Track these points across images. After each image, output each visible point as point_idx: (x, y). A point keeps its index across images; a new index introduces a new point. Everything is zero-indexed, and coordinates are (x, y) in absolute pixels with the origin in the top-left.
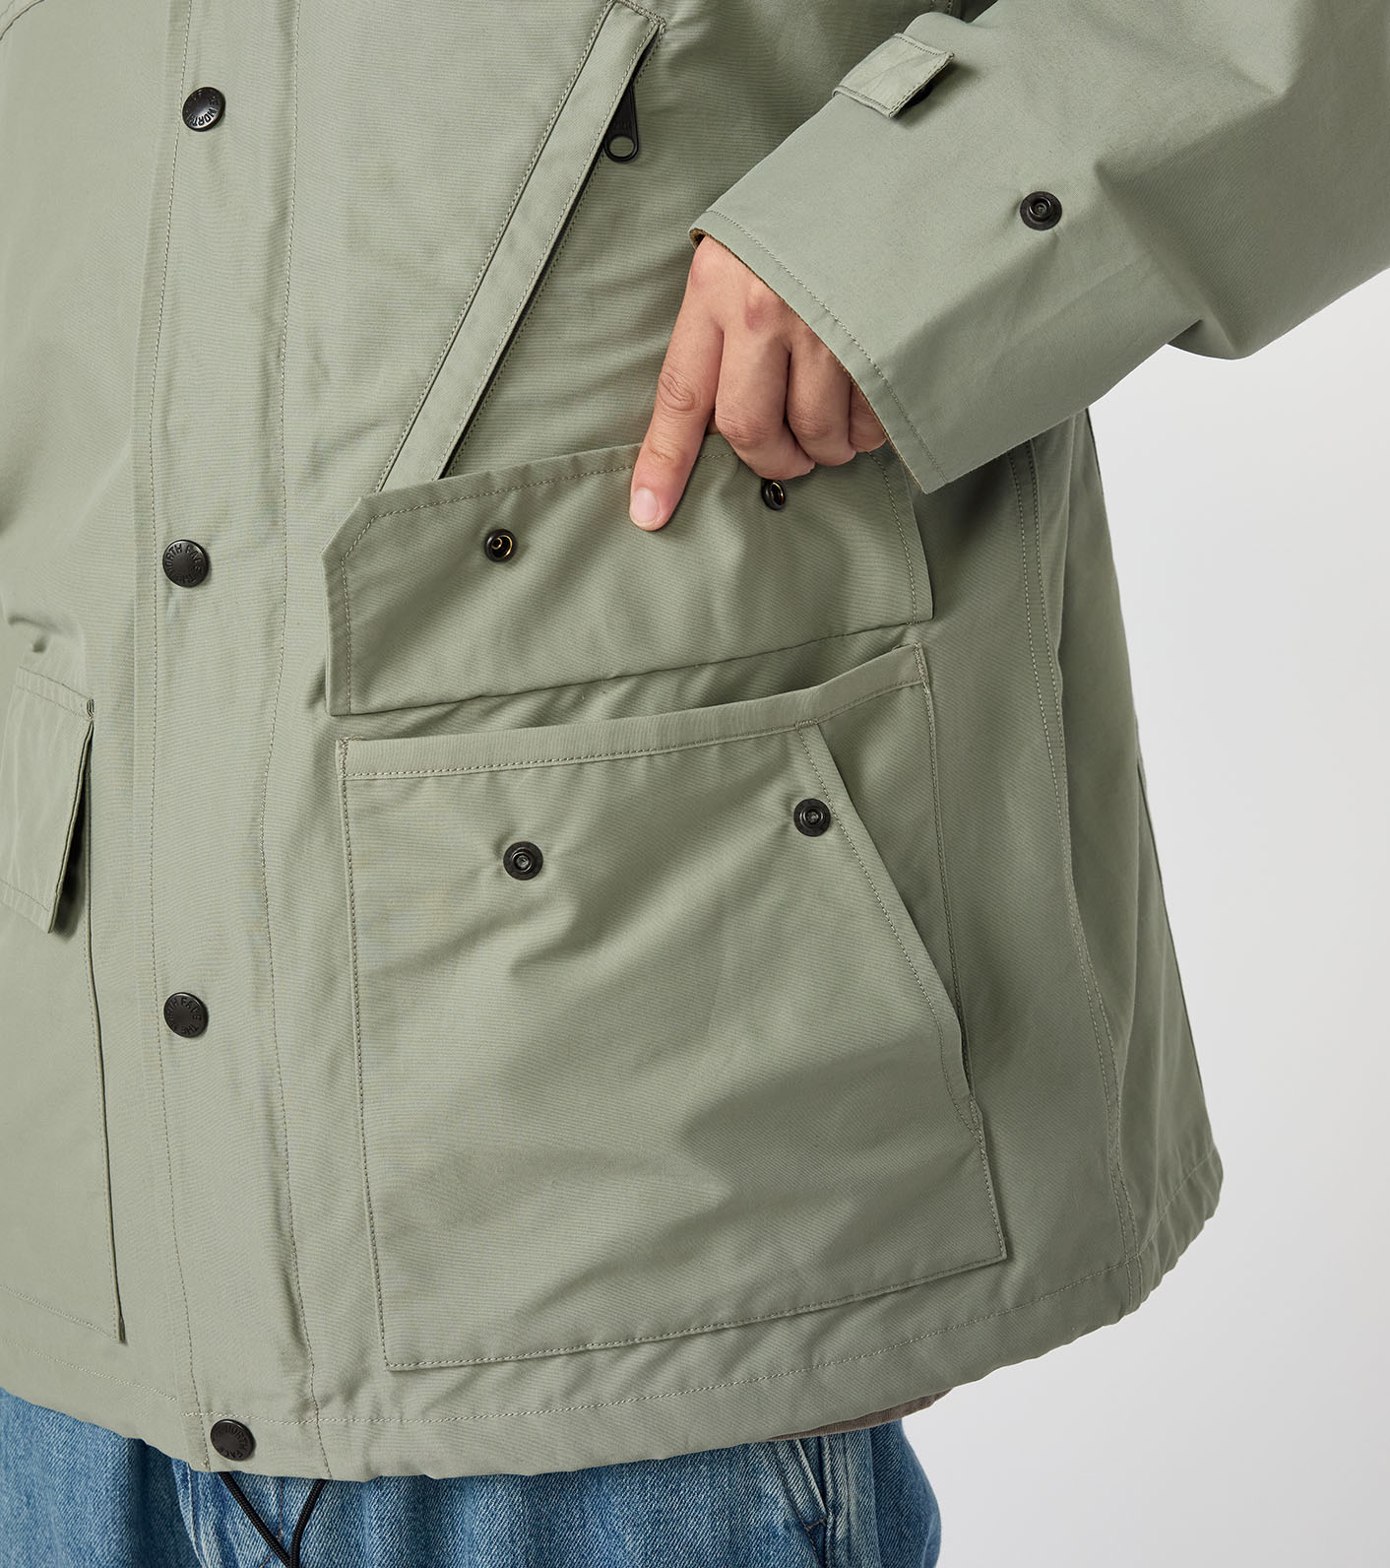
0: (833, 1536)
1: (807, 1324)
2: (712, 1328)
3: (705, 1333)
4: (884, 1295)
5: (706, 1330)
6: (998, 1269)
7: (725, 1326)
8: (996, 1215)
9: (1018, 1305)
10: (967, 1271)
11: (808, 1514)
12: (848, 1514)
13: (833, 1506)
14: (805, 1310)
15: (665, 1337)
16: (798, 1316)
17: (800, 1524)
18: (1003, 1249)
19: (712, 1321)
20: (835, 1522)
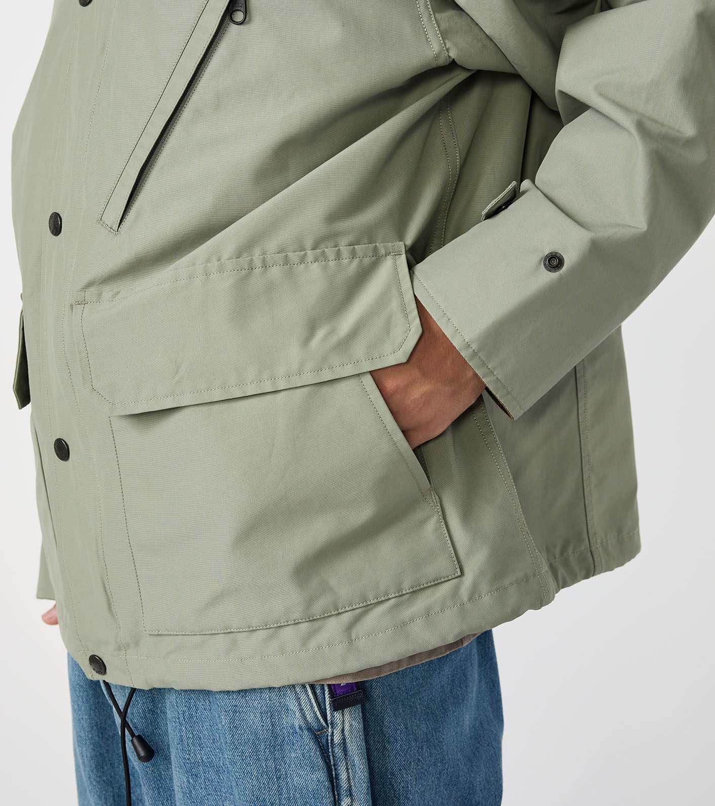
0: (332, 740)
1: (346, 618)
2: (292, 622)
3: (289, 625)
4: (389, 599)
5: (289, 623)
6: (457, 580)
7: (300, 621)
8: (453, 552)
9: (470, 599)
10: (437, 583)
11: (314, 725)
12: (343, 730)
13: (332, 723)
14: (343, 610)
15: (268, 627)
16: (339, 614)
17: (310, 729)
18: (458, 570)
19: (292, 619)
20: (333, 733)
